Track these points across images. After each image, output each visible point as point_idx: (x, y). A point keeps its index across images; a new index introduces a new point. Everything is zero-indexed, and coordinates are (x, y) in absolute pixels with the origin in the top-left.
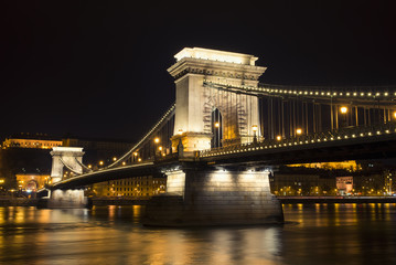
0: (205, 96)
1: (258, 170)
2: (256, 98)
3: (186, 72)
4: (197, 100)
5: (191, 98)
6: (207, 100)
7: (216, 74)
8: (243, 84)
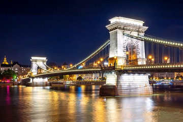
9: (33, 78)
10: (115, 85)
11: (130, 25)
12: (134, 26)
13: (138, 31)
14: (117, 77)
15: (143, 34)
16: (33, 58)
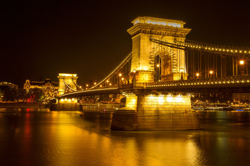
9: (59, 98)
10: (134, 109)
11: (160, 28)
12: (167, 28)
13: (175, 36)
14: (138, 99)
15: (183, 40)
16: (60, 75)
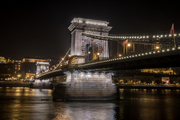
0: (83, 40)
1: (106, 73)
2: (107, 41)
3: (75, 29)
4: (79, 41)
5: (76, 41)
6: (84, 41)
7: (88, 30)
8: (101, 34)
